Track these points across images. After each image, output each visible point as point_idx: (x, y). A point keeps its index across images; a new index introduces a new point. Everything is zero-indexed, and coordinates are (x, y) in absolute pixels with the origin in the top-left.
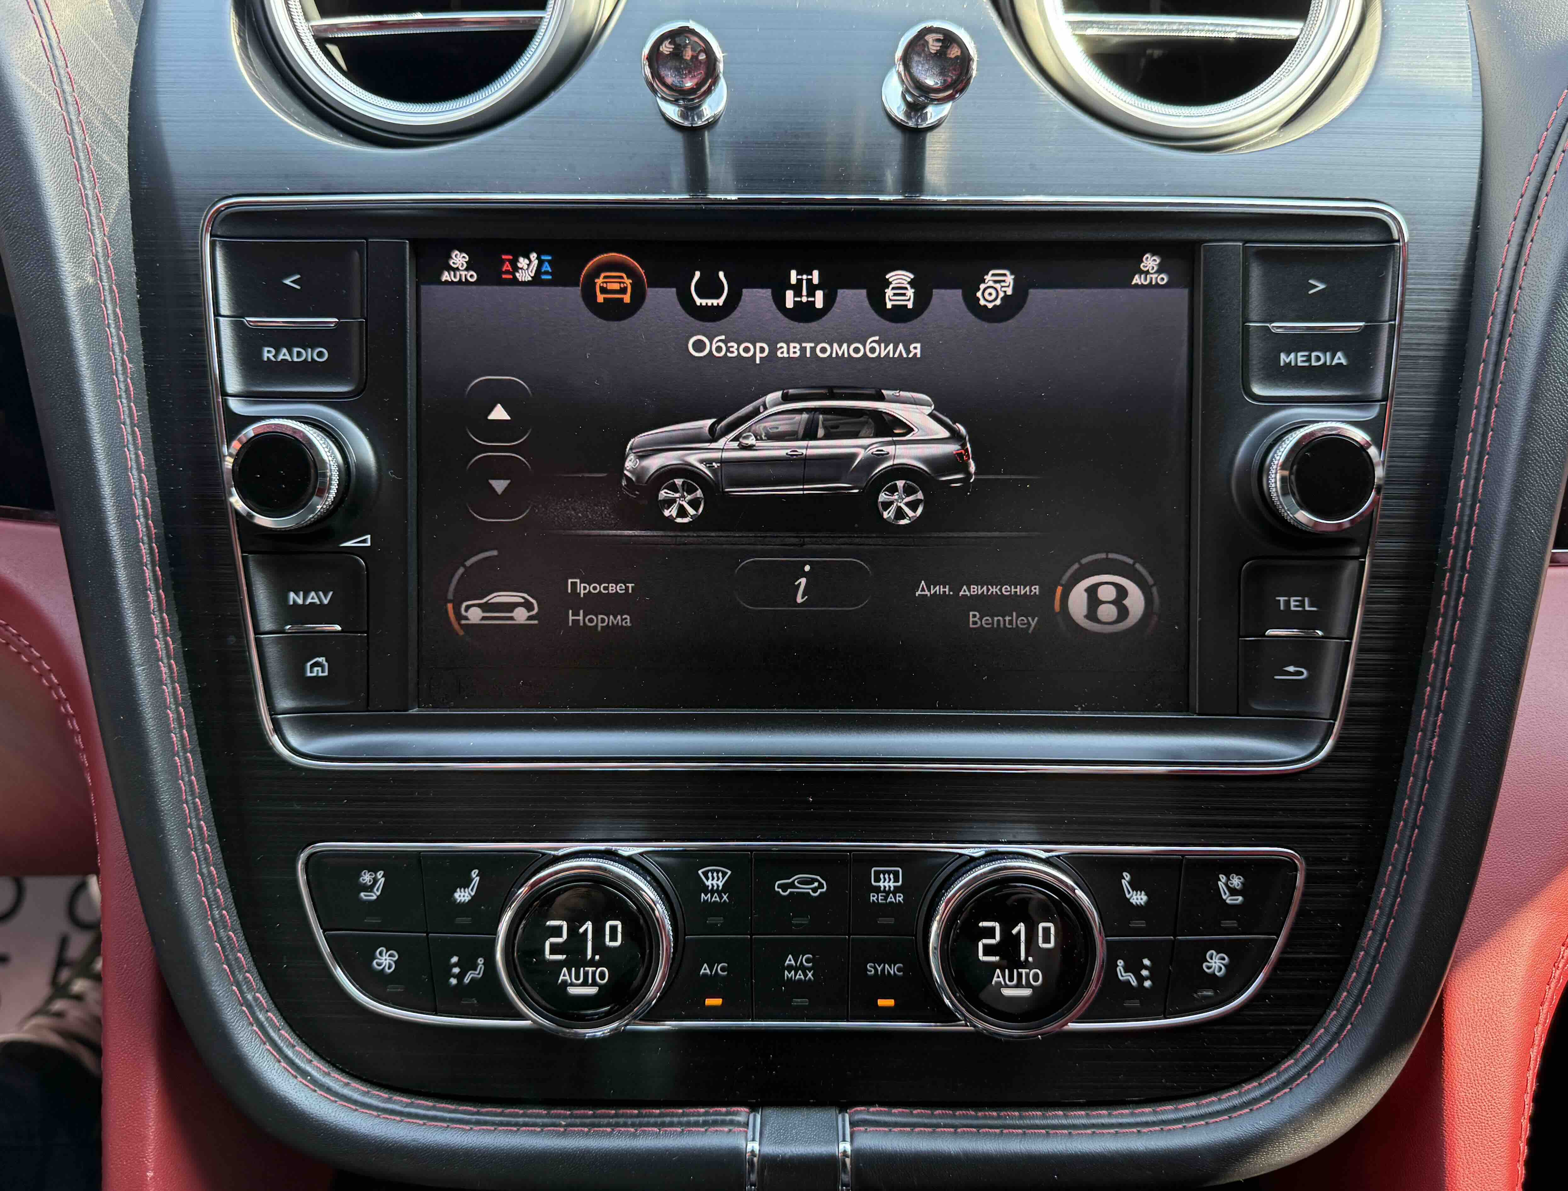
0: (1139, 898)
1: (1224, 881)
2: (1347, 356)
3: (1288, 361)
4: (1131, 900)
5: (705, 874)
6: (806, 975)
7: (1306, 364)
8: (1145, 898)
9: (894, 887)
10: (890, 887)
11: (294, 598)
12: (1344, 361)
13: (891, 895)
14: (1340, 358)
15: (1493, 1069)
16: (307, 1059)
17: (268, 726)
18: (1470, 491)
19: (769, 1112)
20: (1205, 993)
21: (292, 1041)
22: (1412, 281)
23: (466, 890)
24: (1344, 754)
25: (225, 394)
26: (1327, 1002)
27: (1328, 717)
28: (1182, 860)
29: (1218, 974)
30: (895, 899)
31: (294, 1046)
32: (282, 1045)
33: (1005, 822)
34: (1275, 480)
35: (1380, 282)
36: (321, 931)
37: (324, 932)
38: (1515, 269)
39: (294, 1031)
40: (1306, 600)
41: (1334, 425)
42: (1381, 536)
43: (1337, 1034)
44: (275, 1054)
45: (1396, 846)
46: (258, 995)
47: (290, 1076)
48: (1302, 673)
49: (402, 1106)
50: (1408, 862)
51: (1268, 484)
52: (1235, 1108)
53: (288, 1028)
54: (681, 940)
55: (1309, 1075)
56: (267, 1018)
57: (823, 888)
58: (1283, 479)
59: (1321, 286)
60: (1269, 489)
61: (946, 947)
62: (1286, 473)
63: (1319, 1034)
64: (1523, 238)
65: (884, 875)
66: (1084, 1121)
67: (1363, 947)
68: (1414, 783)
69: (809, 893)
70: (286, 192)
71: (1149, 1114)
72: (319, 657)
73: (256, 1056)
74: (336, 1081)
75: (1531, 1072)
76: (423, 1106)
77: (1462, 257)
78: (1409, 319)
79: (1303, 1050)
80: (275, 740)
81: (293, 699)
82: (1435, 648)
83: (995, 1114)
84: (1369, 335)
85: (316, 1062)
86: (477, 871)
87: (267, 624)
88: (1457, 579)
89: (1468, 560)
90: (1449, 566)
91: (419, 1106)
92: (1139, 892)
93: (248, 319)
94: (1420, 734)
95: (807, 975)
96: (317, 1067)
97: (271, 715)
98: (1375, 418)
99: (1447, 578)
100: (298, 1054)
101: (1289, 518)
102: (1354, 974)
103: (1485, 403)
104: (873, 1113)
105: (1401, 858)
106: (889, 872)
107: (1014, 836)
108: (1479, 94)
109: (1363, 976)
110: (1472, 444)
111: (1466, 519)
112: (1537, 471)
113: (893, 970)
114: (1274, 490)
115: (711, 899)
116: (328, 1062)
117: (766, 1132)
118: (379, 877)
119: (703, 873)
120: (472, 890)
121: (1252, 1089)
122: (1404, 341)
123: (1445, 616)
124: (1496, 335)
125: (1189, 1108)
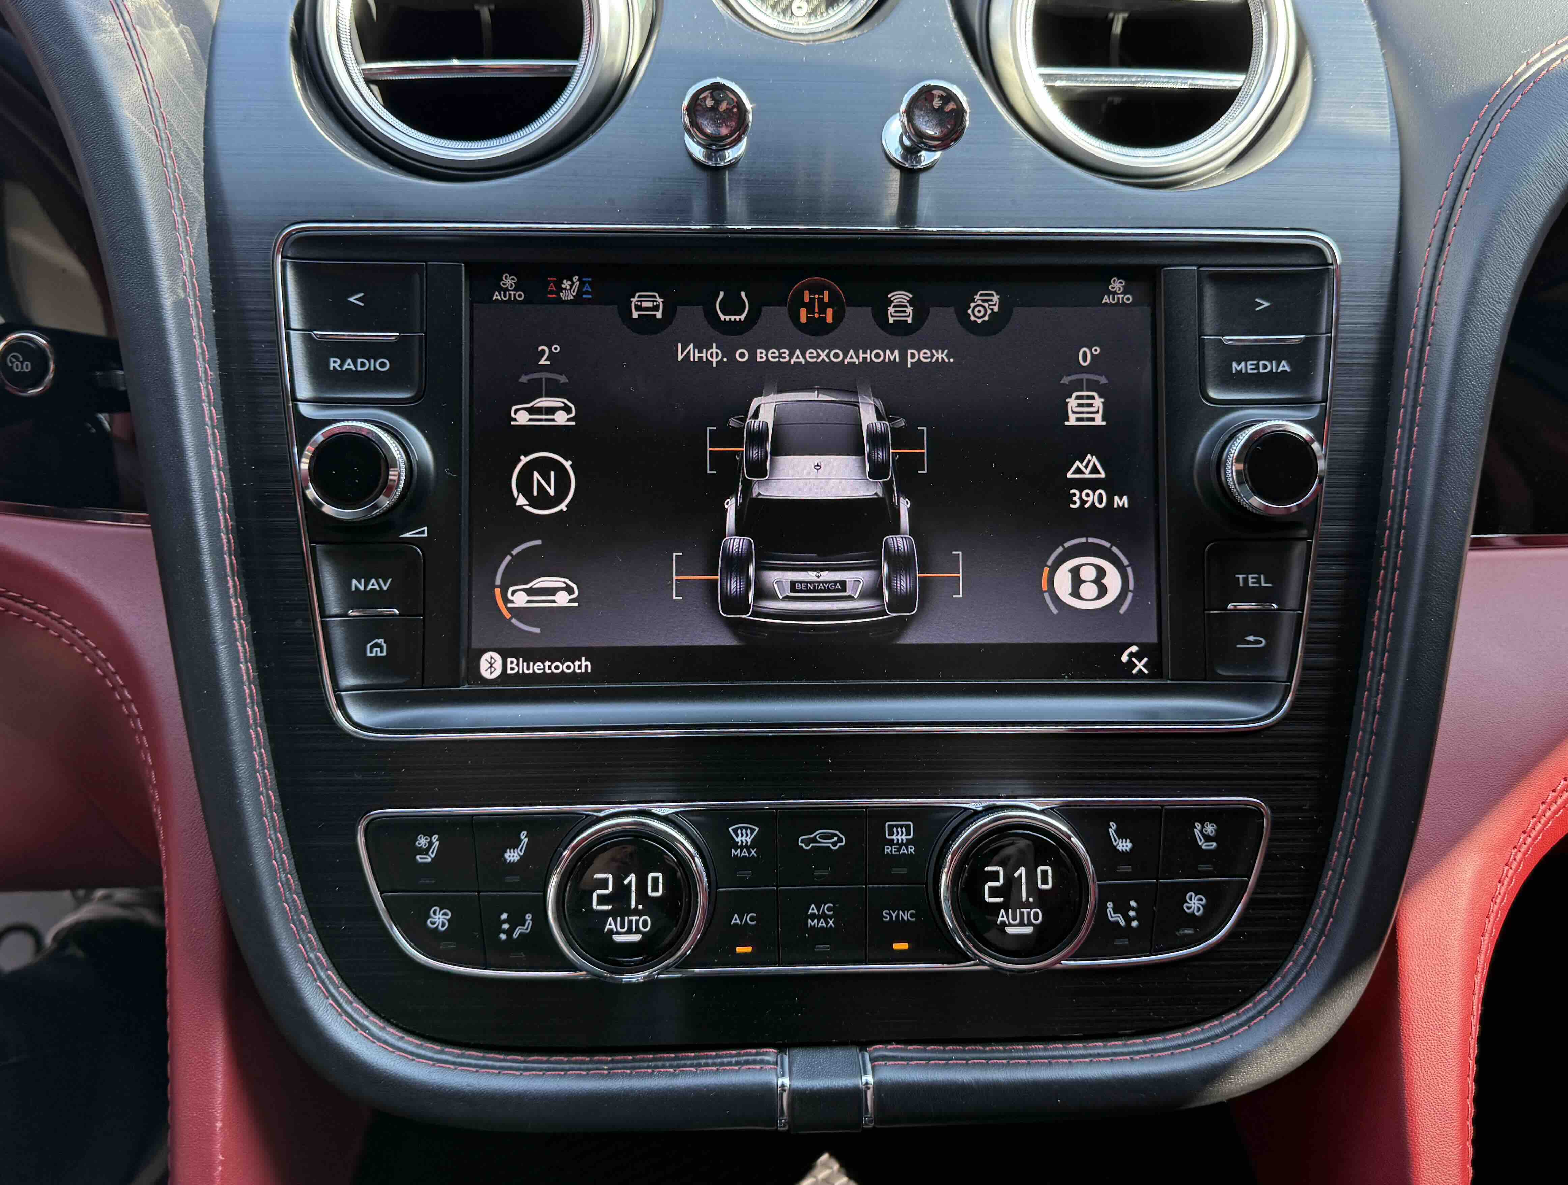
0: (1124, 845)
1: (1199, 828)
2: (1290, 363)
3: (1239, 369)
4: (1118, 848)
5: (735, 831)
6: (827, 923)
7: (1255, 371)
8: (1130, 845)
9: (906, 839)
10: (902, 840)
11: (356, 586)
12: (1287, 368)
13: (903, 847)
14: (1284, 366)
15: (1442, 992)
16: (364, 1015)
17: (333, 701)
18: (1401, 479)
19: (795, 1051)
20: (1186, 932)
21: (350, 998)
22: (1345, 299)
23: (516, 850)
24: (1302, 713)
25: (295, 399)
26: (1295, 937)
27: (1285, 680)
28: (1161, 810)
29: (1196, 914)
30: (908, 851)
31: (351, 1003)
32: (341, 1001)
33: (1003, 778)
34: (1232, 470)
35: (1317, 301)
36: (379, 893)
37: (381, 894)
38: (1431, 288)
39: (351, 990)
40: (1262, 577)
41: (1280, 422)
42: (1324, 520)
43: (1305, 965)
44: (337, 1009)
45: (1350, 793)
46: (318, 954)
47: (351, 1028)
48: (1261, 642)
49: (454, 1057)
50: (1360, 806)
51: (1226, 474)
52: (1217, 1036)
53: (345, 987)
54: (713, 892)
55: (1281, 1002)
56: (328, 976)
57: (842, 842)
58: (1238, 472)
59: (1266, 304)
60: (1226, 479)
61: (955, 889)
62: (1241, 466)
63: (1288, 966)
64: (1437, 262)
65: (897, 829)
66: (1081, 1052)
67: (1324, 886)
68: (1363, 737)
69: (829, 847)
70: (352, 219)
71: (1140, 1044)
72: (378, 639)
73: (321, 1009)
74: (391, 1034)
75: (1476, 996)
76: (473, 1057)
77: (1388, 278)
78: (1343, 331)
79: (1275, 982)
80: (339, 714)
81: (355, 677)
82: (1376, 617)
83: (1001, 1048)
84: (1309, 346)
85: (372, 1018)
86: (525, 833)
87: (334, 608)
88: (1392, 555)
89: (1402, 538)
90: (1385, 545)
91: (470, 1057)
92: (1124, 840)
93: (316, 332)
94: (1366, 693)
95: (829, 922)
96: (374, 1022)
97: (334, 692)
98: (1317, 416)
99: (1384, 555)
100: (356, 1009)
101: (1244, 503)
102: (1318, 911)
103: (1410, 403)
104: (891, 1050)
105: (1354, 805)
106: (901, 826)
107: (1012, 792)
108: (1397, 139)
109: (1326, 912)
110: (1401, 438)
111: (1398, 503)
112: (1456, 460)
113: (906, 916)
114: (1231, 479)
115: (741, 854)
116: (383, 1018)
117: (794, 1069)
118: (434, 840)
119: (732, 830)
120: (521, 850)
121: (1230, 1019)
122: (1339, 350)
123: (1383, 588)
124: (1417, 345)
125: (1175, 1038)
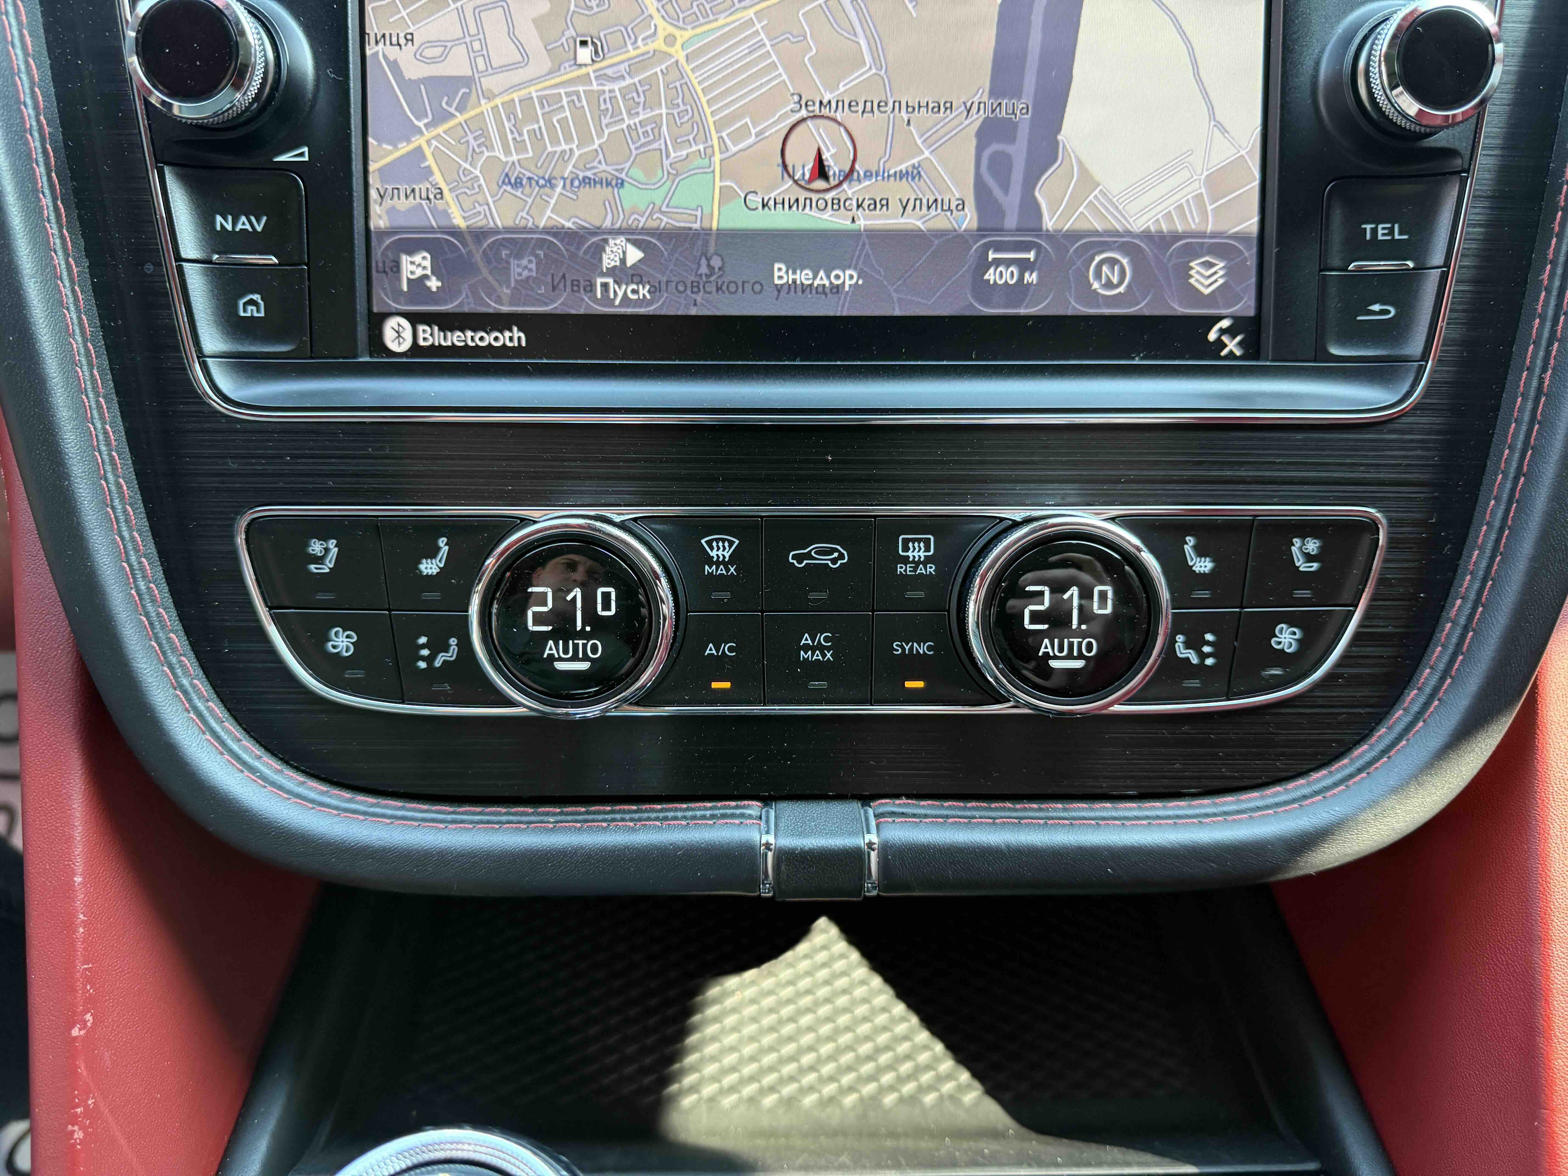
0: (1202, 566)
1: (1298, 544)
4: (1194, 568)
5: (710, 543)
6: (824, 656)
8: (1210, 565)
10: (920, 556)
11: (221, 225)
13: (921, 565)
16: (256, 755)
17: (197, 371)
19: (783, 804)
20: (1274, 671)
21: (238, 735)
23: (434, 560)
24: (1434, 401)
26: (1406, 682)
27: (1418, 358)
28: (1251, 521)
29: (1288, 650)
30: (927, 569)
31: (239, 740)
32: (225, 737)
33: (1052, 482)
36: (266, 608)
37: (268, 610)
39: (240, 725)
40: (1396, 226)
42: (1484, 149)
43: (1420, 712)
44: (217, 745)
45: (1493, 502)
46: (195, 681)
47: (237, 772)
48: (1389, 312)
49: (366, 806)
50: (1510, 516)
52: (1304, 797)
53: (233, 721)
54: (682, 616)
55: (1389, 757)
56: (207, 707)
61: (987, 613)
63: (1397, 715)
65: (914, 543)
66: (1137, 813)
67: (1450, 617)
68: (1517, 429)
71: (1209, 805)
72: (254, 294)
73: (196, 748)
74: (289, 778)
76: (391, 806)
79: (1379, 733)
80: (205, 386)
81: (224, 339)
82: (1545, 275)
83: (1035, 806)
85: (267, 758)
86: (445, 539)
87: (190, 252)
91: (385, 806)
92: (1203, 559)
94: (1526, 372)
95: (826, 655)
96: (268, 763)
97: (199, 359)
99: (1564, 191)
100: (246, 749)
102: (1439, 647)
104: (900, 808)
106: (919, 540)
107: (1062, 495)
109: (1452, 647)
113: (922, 649)
116: (281, 759)
117: (782, 825)
118: (331, 546)
119: (706, 541)
120: (440, 561)
121: (1321, 778)
123: (1560, 235)
125: (1253, 798)
